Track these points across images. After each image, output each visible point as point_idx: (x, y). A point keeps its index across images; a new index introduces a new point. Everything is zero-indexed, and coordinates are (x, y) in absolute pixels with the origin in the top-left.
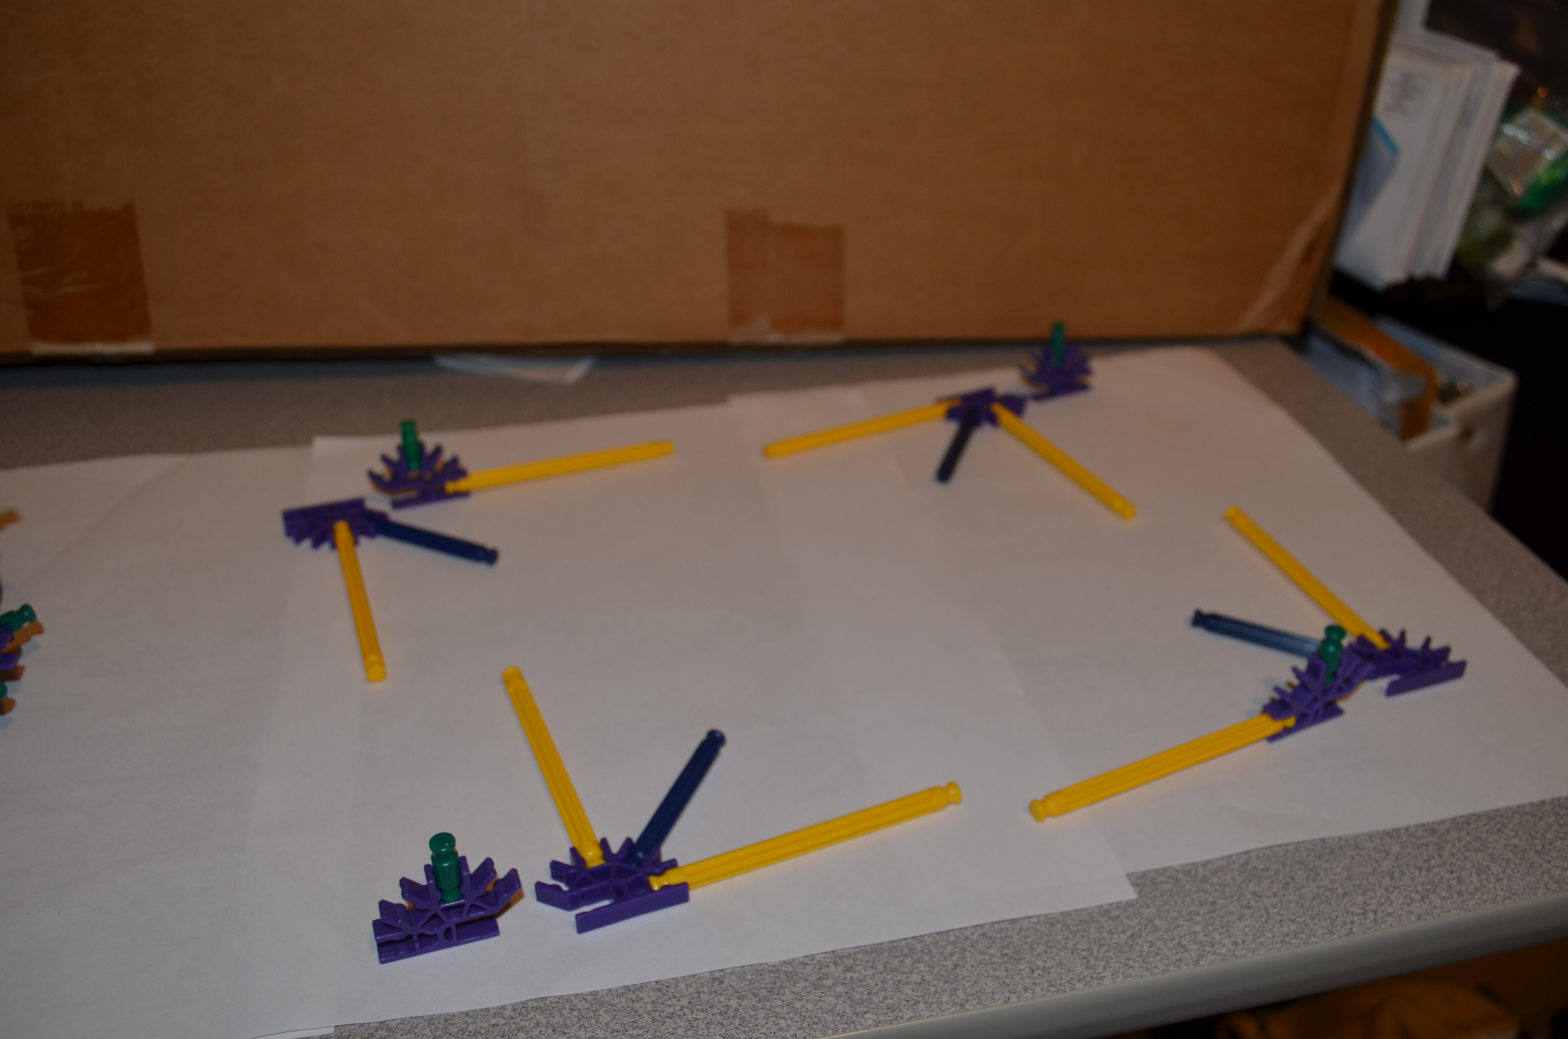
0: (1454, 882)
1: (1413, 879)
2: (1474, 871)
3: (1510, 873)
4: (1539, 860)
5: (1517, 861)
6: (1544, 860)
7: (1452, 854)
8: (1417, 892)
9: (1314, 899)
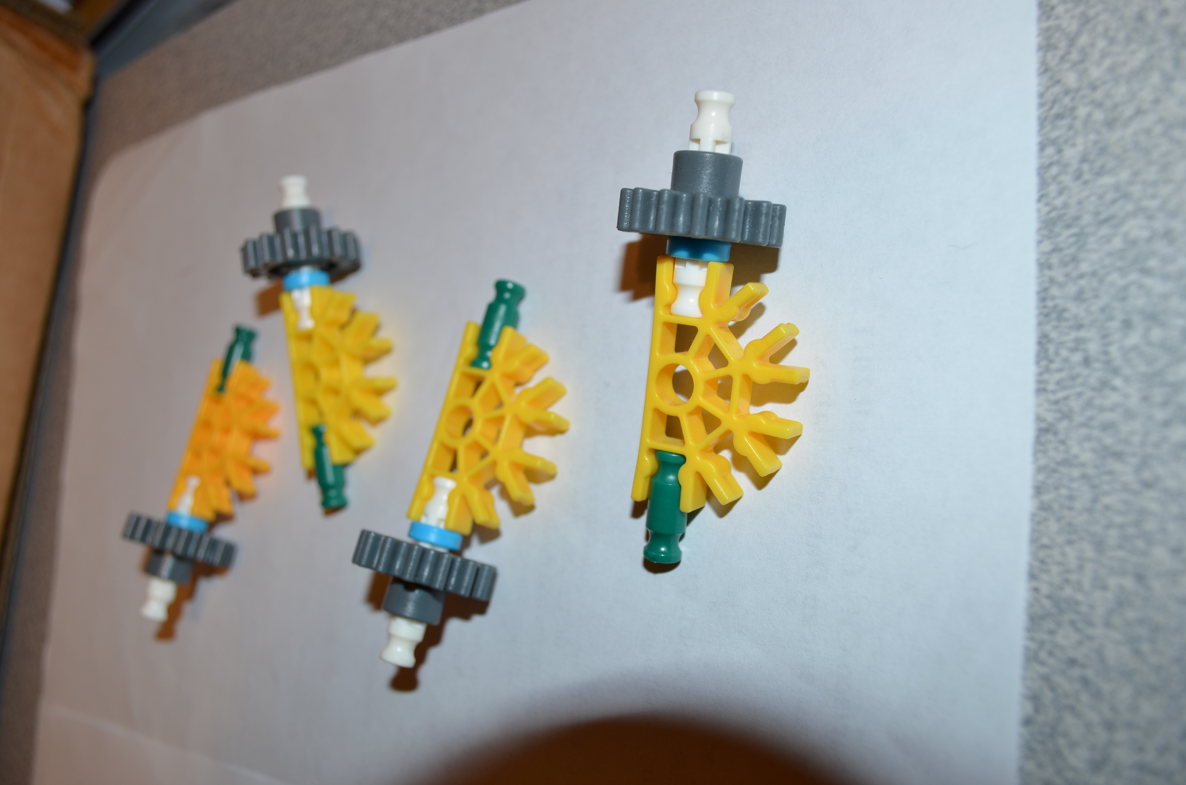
0: (1156, 334)
1: (1129, 415)
2: (1134, 276)
3: (1153, 204)
4: (1130, 130)
5: (1125, 175)
6: (1132, 118)
7: (1079, 297)
8: (1166, 423)
9: (1137, 652)
